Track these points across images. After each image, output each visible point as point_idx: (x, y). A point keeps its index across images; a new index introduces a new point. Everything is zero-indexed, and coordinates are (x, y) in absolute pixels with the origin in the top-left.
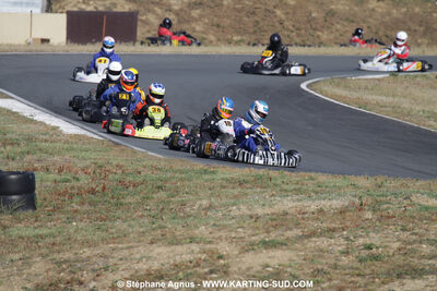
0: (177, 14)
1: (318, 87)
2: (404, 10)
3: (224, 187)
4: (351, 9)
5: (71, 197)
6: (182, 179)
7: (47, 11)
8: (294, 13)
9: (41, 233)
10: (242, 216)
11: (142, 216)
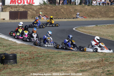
0: (36, 11)
1: (78, 29)
2: (95, 8)
3: (65, 56)
4: (81, 9)
5: (25, 60)
6: (53, 55)
7: (2, 11)
8: (66, 10)
9: (20, 70)
10: (71, 64)
11: (45, 64)
